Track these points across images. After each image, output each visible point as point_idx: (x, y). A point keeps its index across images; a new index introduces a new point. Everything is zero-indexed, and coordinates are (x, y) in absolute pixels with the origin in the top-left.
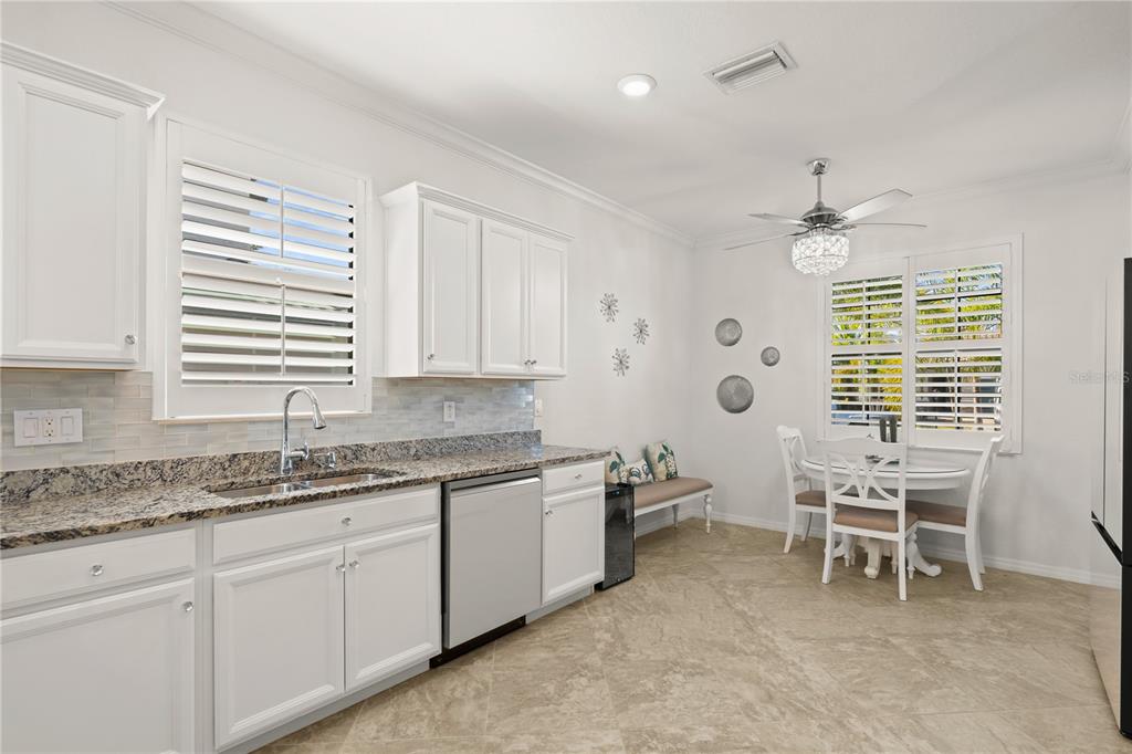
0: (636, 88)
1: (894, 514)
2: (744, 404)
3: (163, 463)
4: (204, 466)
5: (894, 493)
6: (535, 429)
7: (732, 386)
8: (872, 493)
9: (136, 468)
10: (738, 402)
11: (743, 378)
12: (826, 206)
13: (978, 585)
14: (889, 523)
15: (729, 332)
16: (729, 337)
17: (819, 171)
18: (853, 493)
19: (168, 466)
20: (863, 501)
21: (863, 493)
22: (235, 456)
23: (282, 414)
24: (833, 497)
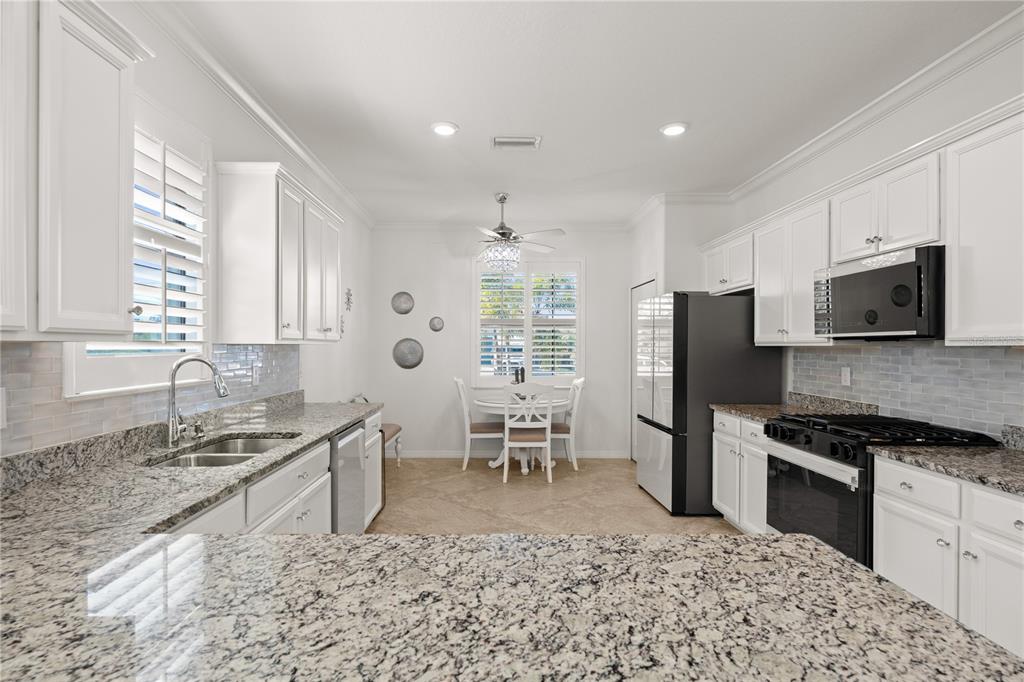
0: (444, 130)
1: (543, 430)
2: (415, 361)
3: (76, 446)
4: (107, 446)
5: (544, 416)
6: (300, 389)
7: (404, 348)
8: (534, 419)
9: (56, 454)
10: (411, 359)
11: (415, 341)
12: (507, 226)
13: (576, 468)
14: (541, 436)
15: (402, 304)
16: (404, 306)
17: (503, 200)
18: (522, 418)
19: (81, 448)
20: (528, 424)
21: (528, 419)
22: (128, 432)
23: (169, 384)
24: (509, 424)
